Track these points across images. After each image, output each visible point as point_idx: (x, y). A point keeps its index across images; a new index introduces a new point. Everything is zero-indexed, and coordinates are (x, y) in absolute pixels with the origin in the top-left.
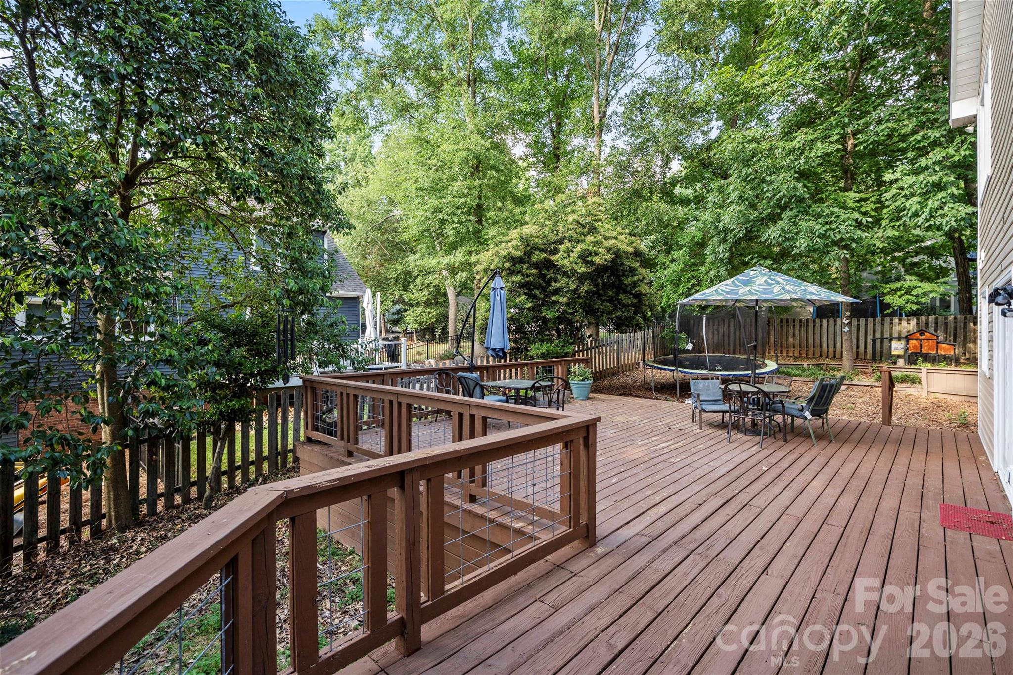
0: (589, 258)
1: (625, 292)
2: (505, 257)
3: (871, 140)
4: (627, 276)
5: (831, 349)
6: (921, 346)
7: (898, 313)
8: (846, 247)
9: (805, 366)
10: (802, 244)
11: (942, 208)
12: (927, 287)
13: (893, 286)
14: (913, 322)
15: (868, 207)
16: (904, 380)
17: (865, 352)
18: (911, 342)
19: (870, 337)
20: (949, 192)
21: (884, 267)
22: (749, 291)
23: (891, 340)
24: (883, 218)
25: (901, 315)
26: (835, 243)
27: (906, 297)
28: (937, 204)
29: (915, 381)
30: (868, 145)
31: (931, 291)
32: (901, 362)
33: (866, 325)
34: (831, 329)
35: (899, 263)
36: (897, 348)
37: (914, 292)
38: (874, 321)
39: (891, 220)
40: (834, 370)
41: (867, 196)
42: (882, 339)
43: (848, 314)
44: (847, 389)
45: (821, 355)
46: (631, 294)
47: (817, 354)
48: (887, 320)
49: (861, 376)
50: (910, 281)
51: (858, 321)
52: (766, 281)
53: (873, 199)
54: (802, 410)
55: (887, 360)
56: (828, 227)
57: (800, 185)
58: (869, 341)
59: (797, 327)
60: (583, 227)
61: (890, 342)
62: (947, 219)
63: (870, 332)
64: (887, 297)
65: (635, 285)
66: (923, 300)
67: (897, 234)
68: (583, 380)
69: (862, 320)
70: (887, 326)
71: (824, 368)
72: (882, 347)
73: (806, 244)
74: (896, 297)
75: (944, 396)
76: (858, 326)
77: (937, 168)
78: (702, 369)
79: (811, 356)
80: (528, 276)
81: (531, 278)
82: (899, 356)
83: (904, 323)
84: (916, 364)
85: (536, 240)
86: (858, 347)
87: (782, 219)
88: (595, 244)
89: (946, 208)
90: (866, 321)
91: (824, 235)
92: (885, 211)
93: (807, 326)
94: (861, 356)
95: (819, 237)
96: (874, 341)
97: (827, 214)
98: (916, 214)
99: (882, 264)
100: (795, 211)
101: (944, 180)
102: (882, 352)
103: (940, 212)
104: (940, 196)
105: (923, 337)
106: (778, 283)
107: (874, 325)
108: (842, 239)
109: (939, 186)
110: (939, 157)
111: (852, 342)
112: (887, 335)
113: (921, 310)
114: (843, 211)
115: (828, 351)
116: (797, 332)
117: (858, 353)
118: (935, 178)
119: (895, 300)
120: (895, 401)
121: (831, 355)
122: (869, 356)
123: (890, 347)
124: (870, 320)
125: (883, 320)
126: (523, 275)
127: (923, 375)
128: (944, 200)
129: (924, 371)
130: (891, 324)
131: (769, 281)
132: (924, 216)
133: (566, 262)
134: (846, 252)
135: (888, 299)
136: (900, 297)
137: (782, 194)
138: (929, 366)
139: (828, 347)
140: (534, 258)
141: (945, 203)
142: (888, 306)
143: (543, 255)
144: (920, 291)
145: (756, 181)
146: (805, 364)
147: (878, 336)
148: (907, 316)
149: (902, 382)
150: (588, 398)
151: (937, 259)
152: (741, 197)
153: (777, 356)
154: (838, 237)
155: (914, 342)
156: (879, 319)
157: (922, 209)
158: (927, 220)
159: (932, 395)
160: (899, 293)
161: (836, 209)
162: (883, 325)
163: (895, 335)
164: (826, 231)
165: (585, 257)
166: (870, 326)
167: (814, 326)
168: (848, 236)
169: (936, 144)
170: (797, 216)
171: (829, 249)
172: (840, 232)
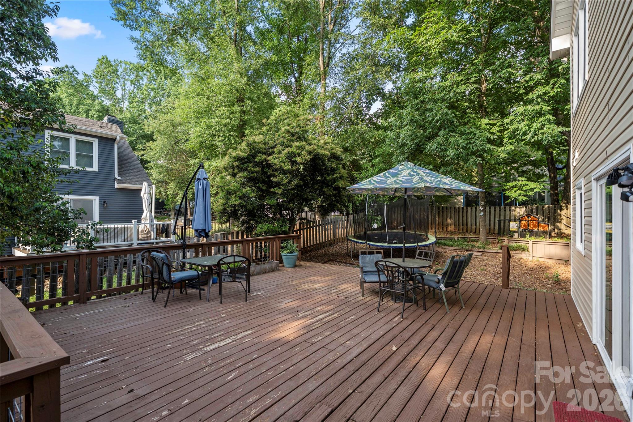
0: (294, 159)
1: (328, 186)
2: (235, 158)
3: (496, 81)
4: (329, 175)
5: (474, 227)
6: (528, 225)
7: (514, 203)
8: (480, 156)
9: (456, 239)
10: (451, 153)
11: (542, 129)
12: (532, 185)
13: (511, 184)
14: (523, 209)
15: (495, 129)
16: (518, 249)
17: (494, 229)
18: (522, 222)
19: (497, 219)
20: (547, 117)
21: (506, 173)
22: (395, 181)
23: (510, 221)
24: (504, 138)
25: (516, 205)
26: (473, 153)
27: (520, 192)
28: (539, 125)
29: (524, 249)
30: (495, 85)
31: (535, 187)
32: (516, 235)
33: (495, 211)
34: (473, 213)
35: (515, 171)
36: (514, 226)
37: (524, 189)
38: (500, 208)
39: (510, 138)
40: (473, 241)
41: (495, 122)
42: (505, 220)
43: (483, 203)
44: (482, 255)
45: (467, 231)
46: (332, 187)
47: (465, 230)
48: (508, 207)
49: (491, 246)
50: (522, 181)
51: (490, 208)
52: (409, 173)
53: (498, 124)
54: (438, 283)
55: (507, 234)
56: (468, 141)
57: (450, 112)
58: (497, 221)
59: (453, 212)
60: (293, 135)
61: (509, 223)
62: (546, 135)
63: (497, 216)
64: (507, 192)
65: (335, 180)
66: (530, 194)
67: (513, 148)
68: (291, 252)
69: (492, 208)
70: (508, 211)
71: (468, 240)
72: (504, 226)
73: (454, 153)
74: (513, 191)
75: (543, 260)
76: (490, 211)
77: (539, 100)
78: (384, 242)
79: (461, 231)
80: (253, 173)
81: (255, 174)
82: (515, 232)
83: (518, 210)
84: (525, 237)
85: (260, 145)
86: (490, 226)
87: (439, 136)
88: (298, 148)
89: (545, 128)
90: (495, 208)
91: (466, 147)
92: (506, 132)
93: (459, 211)
94: (492, 231)
95: (462, 148)
96: (499, 221)
97: (468, 133)
98: (525, 134)
99: (504, 172)
100: (447, 130)
101: (544, 109)
102: (504, 229)
103: (541, 131)
104: (541, 119)
105: (530, 219)
106: (418, 174)
107: (500, 211)
108: (478, 150)
109: (540, 114)
110: (541, 93)
111: (485, 222)
112: (507, 218)
113: (528, 201)
114: (478, 131)
115: (471, 228)
116: (452, 215)
117: (490, 229)
118: (538, 107)
119: (512, 194)
120: (512, 263)
121: (474, 231)
122: (496, 231)
123: (509, 226)
124: (497, 208)
125: (505, 208)
126: (249, 172)
127: (530, 245)
128: (543, 123)
129: (530, 242)
130: (510, 210)
131: (412, 173)
132: (530, 134)
133: (276, 161)
134: (480, 159)
135: (508, 193)
136: (515, 192)
137: (438, 117)
138: (533, 238)
139: (471, 225)
140: (257, 159)
141: (544, 125)
142: (508, 198)
143: (264, 157)
144: (528, 187)
145: (421, 109)
146: (456, 237)
147: (502, 218)
148: (520, 205)
149: (516, 250)
150: (295, 266)
151: (538, 168)
152: (411, 120)
153: (436, 233)
154: (475, 148)
155: (524, 222)
156: (502, 207)
157: (529, 128)
158: (533, 137)
159: (535, 259)
160: (515, 189)
161: (474, 130)
162: (505, 211)
163: (513, 218)
164: (467, 144)
165: (291, 158)
166: (497, 211)
167: (463, 211)
168: (481, 148)
169: (538, 83)
170: (448, 134)
171: (470, 157)
172: (476, 145)
